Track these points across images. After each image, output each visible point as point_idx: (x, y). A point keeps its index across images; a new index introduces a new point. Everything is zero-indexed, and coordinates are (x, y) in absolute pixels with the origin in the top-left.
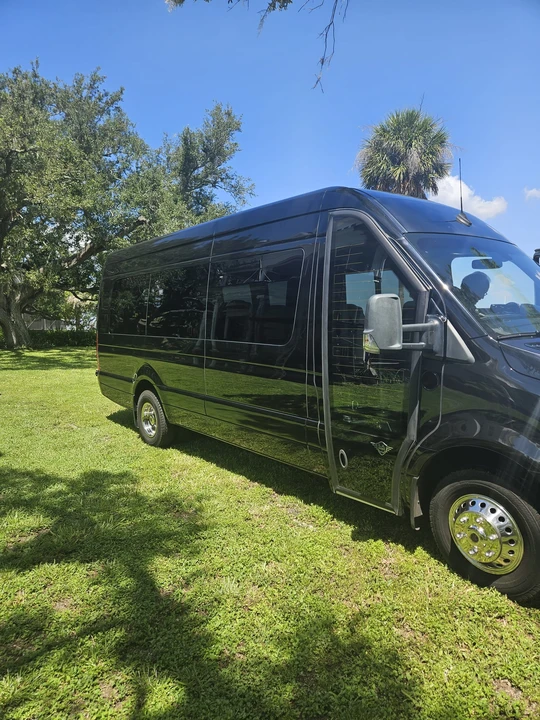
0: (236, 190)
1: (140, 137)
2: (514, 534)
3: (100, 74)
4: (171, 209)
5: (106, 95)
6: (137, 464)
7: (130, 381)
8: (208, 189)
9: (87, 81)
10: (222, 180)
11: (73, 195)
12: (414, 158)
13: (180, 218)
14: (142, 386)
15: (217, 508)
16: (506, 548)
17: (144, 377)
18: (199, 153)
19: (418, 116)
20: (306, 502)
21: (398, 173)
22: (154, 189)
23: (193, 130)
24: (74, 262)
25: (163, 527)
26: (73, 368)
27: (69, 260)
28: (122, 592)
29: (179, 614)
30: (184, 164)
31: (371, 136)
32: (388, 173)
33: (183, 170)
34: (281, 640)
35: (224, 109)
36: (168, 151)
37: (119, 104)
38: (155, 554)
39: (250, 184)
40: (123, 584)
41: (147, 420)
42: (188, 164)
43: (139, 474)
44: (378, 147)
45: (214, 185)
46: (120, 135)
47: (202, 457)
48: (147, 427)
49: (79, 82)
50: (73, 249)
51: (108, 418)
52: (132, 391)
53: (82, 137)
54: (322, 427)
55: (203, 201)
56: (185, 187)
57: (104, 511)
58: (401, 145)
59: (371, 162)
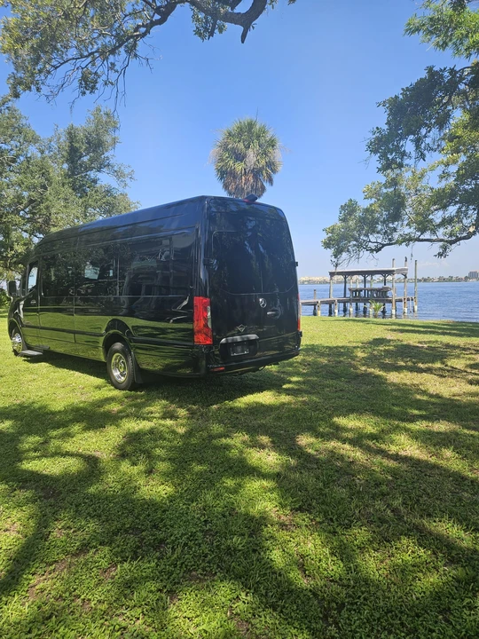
0: (119, 175)
1: (33, 128)
8: (93, 174)
10: (105, 166)
12: (251, 157)
18: (82, 145)
19: (255, 124)
21: (239, 167)
22: (43, 175)
23: (76, 125)
30: (70, 154)
31: (221, 137)
32: (233, 167)
33: (70, 159)
35: (103, 110)
36: (59, 139)
39: (130, 170)
42: (73, 155)
44: (225, 147)
45: (99, 170)
58: (241, 146)
59: (222, 160)
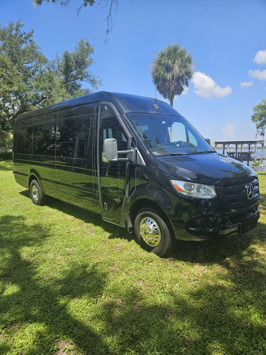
0: (93, 82)
1: (43, 54)
2: (158, 231)
3: (21, 23)
4: (58, 92)
5: (25, 33)
6: (28, 212)
7: (27, 175)
8: (78, 82)
9: (14, 26)
10: (85, 77)
11: (8, 84)
12: (176, 69)
13: (63, 96)
14: (32, 178)
15: (57, 229)
16: (155, 236)
17: (33, 174)
18: (72, 64)
19: (178, 48)
20: (96, 226)
21: (169, 76)
22: (50, 81)
23: (70, 52)
24: (11, 118)
25: (31, 236)
26: (9, 170)
27: (9, 116)
28: (6, 259)
29: (26, 265)
30: (65, 69)
31: (157, 57)
32: (164, 76)
33: (65, 72)
34: (64, 272)
35: (85, 41)
36: (58, 61)
37: (31, 38)
38: (24, 246)
39: (100, 79)
40: (7, 256)
41: (35, 193)
42: (67, 70)
43: (27, 216)
44: (159, 63)
45: (82, 79)
46: (33, 53)
47: (58, 209)
48: (35, 196)
49: (11, 26)
50: (11, 111)
51: (20, 193)
52: (28, 180)
53: (12, 54)
54: (98, 193)
55: (76, 87)
56: (67, 80)
57: (7, 231)
58: (170, 62)
59: (157, 71)
